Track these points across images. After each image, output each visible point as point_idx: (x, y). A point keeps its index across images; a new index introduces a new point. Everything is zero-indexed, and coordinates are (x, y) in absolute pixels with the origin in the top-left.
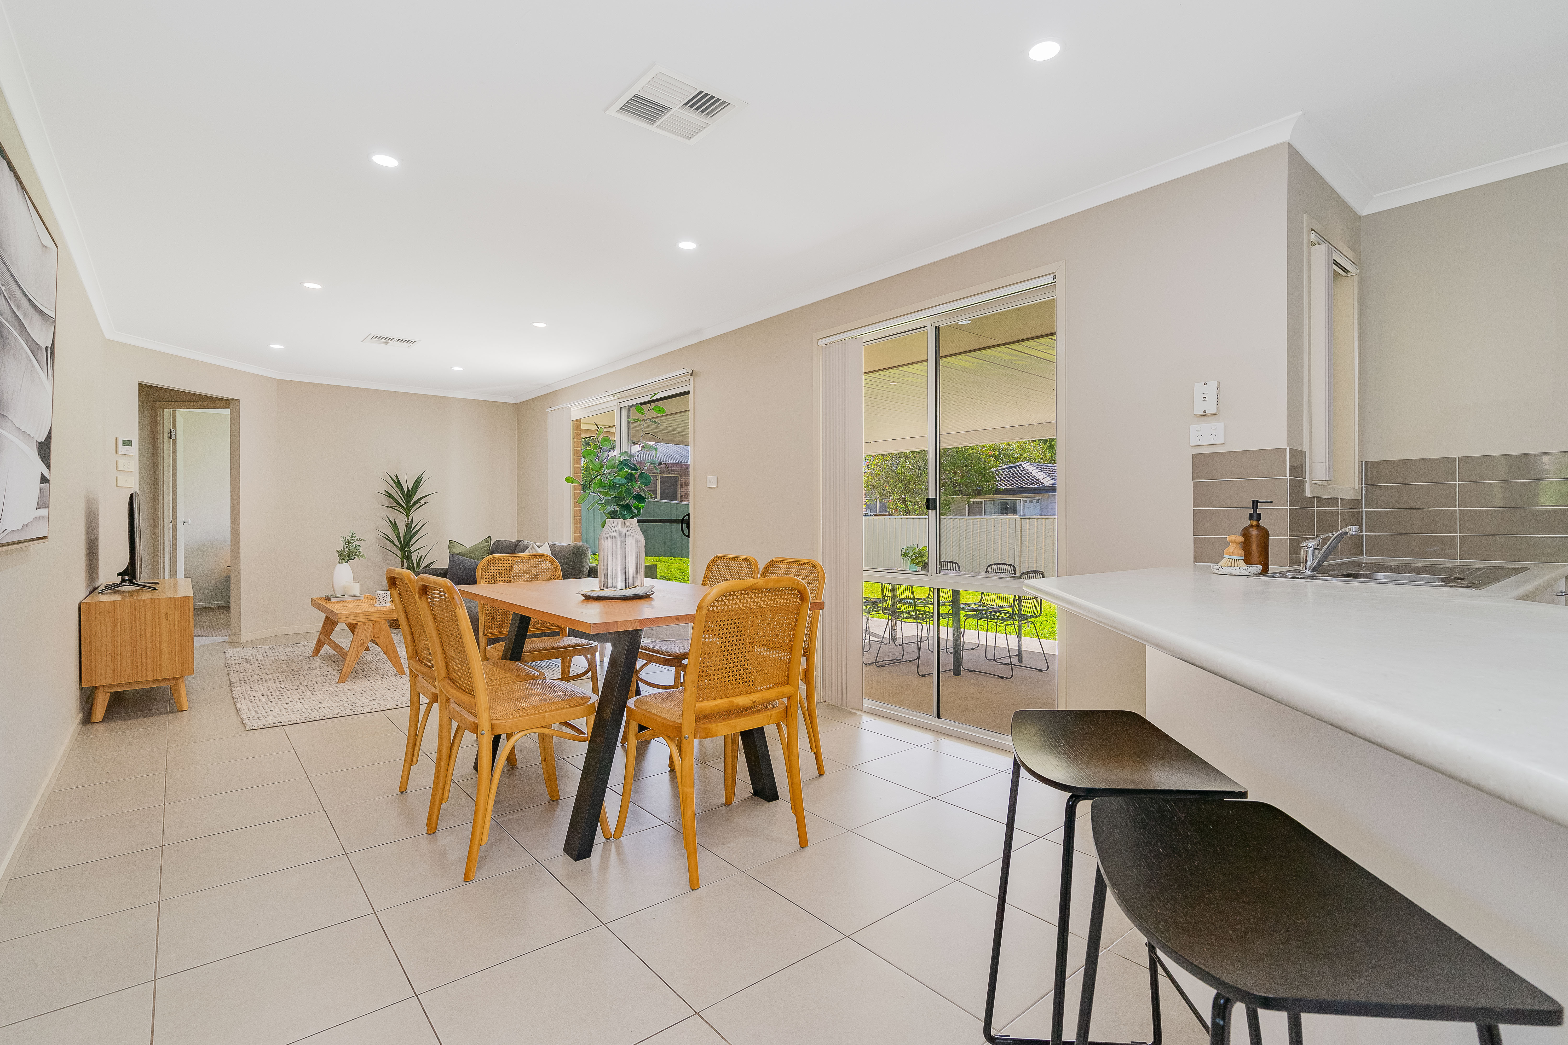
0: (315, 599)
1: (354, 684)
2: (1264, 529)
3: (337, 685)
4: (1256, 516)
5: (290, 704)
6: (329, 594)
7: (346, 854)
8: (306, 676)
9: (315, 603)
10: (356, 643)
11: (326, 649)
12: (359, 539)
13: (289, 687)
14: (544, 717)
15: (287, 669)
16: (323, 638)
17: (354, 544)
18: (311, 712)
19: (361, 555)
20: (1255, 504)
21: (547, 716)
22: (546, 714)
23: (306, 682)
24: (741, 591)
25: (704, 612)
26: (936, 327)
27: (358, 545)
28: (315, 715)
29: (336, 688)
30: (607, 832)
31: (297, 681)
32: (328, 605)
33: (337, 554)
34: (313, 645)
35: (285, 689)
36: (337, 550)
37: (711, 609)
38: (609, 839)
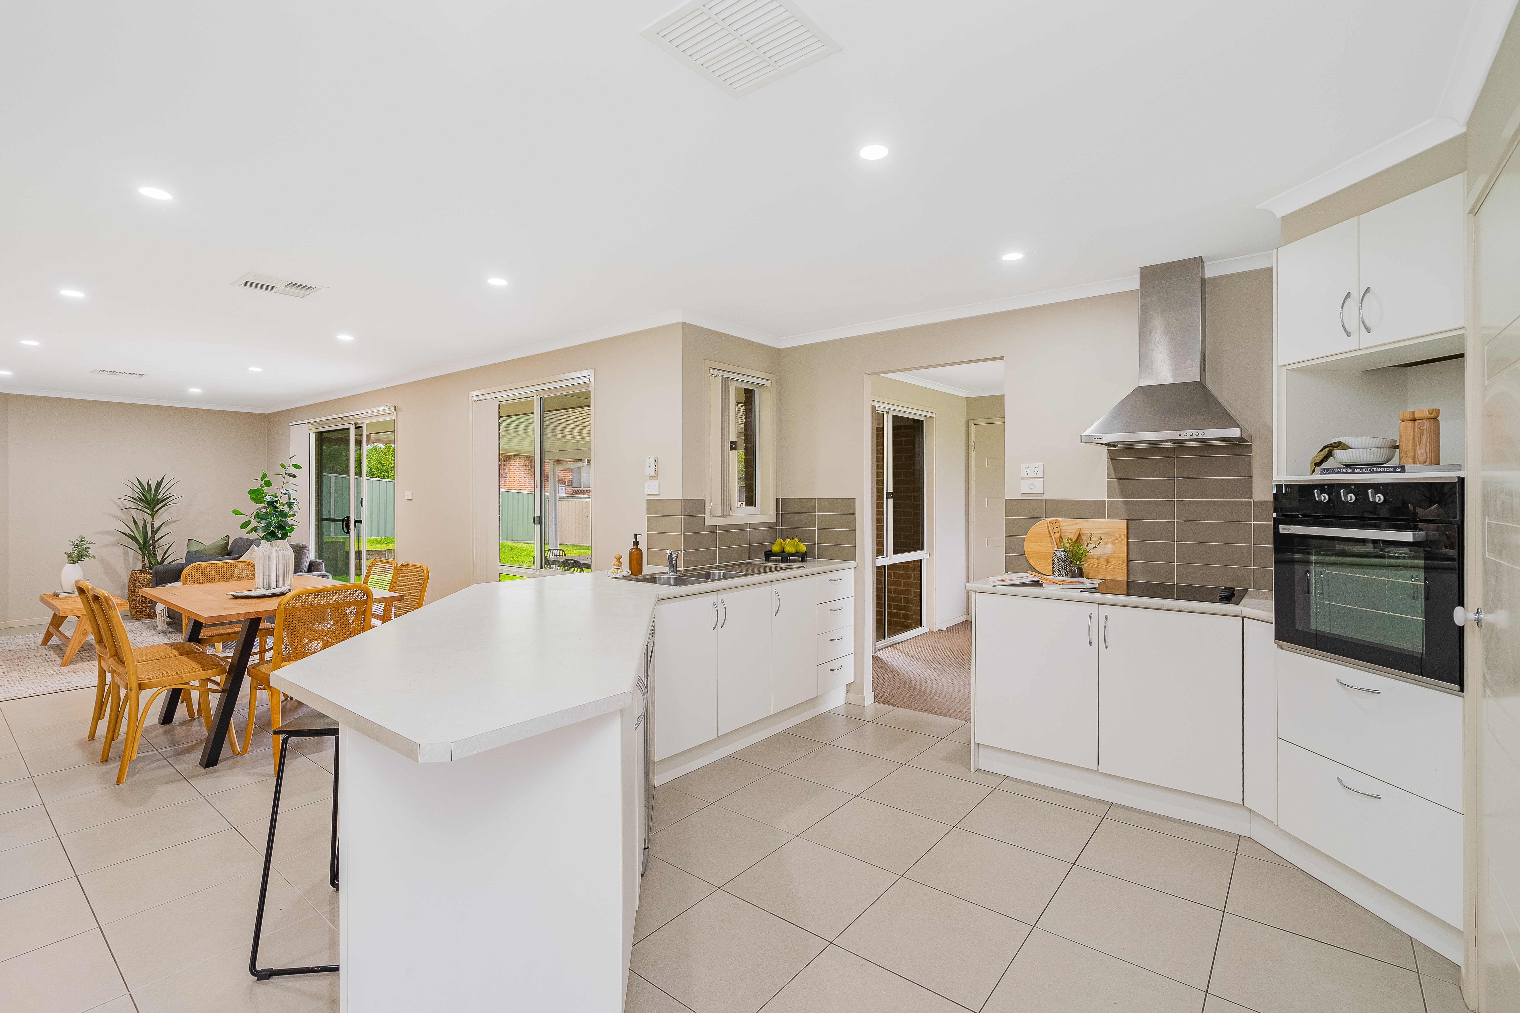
0: (44, 596)
1: (76, 667)
2: (640, 550)
3: (59, 668)
4: (636, 543)
5: (8, 686)
6: (58, 591)
7: (31, 777)
8: (30, 663)
9: (43, 600)
10: (79, 632)
11: (54, 640)
12: (88, 543)
13: (10, 672)
14: (182, 677)
15: (12, 658)
16: (52, 629)
17: (84, 547)
18: (27, 690)
19: (91, 556)
20: (636, 535)
21: (184, 677)
22: (184, 675)
23: (29, 667)
24: (315, 593)
25: (282, 607)
26: (541, 398)
27: (88, 548)
28: (31, 693)
29: (57, 671)
30: (236, 750)
31: (20, 668)
32: (55, 602)
33: (66, 556)
34: (43, 635)
35: (6, 674)
36: (65, 553)
37: (287, 605)
38: (236, 755)
